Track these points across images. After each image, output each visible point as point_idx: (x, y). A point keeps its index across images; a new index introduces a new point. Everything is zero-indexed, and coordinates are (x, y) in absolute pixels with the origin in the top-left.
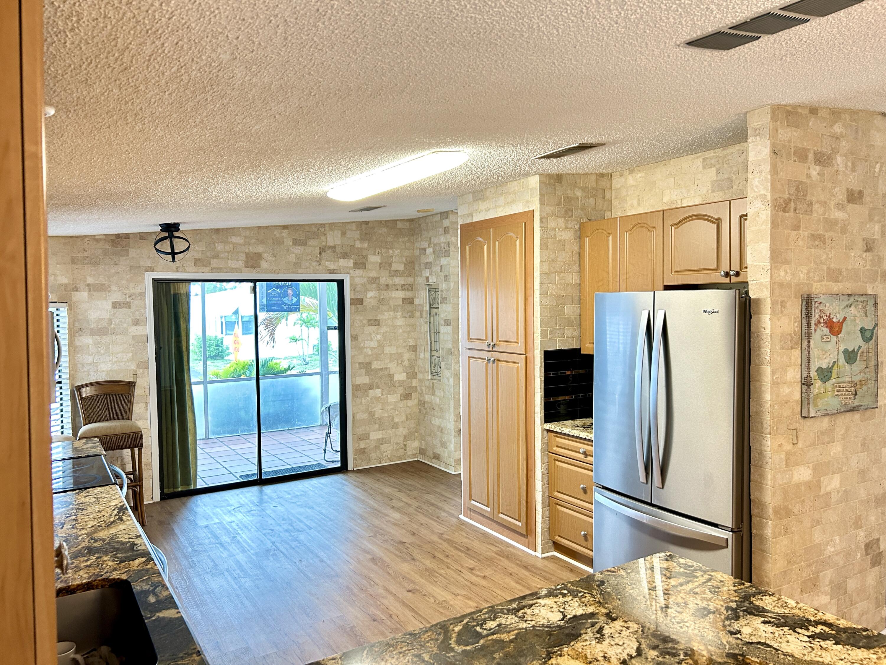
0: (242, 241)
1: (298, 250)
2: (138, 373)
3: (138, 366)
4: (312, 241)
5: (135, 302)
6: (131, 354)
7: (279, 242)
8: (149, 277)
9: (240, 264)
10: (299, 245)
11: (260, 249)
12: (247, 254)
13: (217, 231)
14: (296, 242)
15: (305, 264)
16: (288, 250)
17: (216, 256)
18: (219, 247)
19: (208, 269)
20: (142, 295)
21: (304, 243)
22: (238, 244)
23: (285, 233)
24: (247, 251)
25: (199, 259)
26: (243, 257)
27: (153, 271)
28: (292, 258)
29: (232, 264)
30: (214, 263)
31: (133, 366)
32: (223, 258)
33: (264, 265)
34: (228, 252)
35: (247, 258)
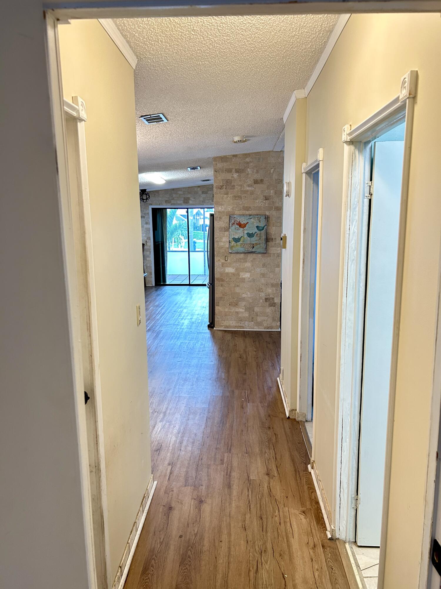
0: (182, 193)
1: (204, 196)
2: (147, 241)
3: (147, 238)
4: (210, 192)
5: (146, 216)
6: (145, 234)
7: (196, 193)
8: (151, 207)
9: (182, 202)
10: (204, 194)
11: (189, 196)
12: (184, 198)
13: (173, 189)
14: (203, 193)
15: (207, 201)
16: (200, 196)
17: (173, 199)
18: (174, 196)
19: (170, 204)
20: (148, 213)
21: (206, 193)
22: (181, 194)
23: (199, 189)
24: (184, 197)
25: (167, 201)
26: (183, 199)
27: (152, 205)
28: (201, 199)
29: (178, 202)
30: (173, 202)
31: (146, 239)
32: (175, 200)
33: (191, 202)
34: (177, 197)
35: (184, 199)
